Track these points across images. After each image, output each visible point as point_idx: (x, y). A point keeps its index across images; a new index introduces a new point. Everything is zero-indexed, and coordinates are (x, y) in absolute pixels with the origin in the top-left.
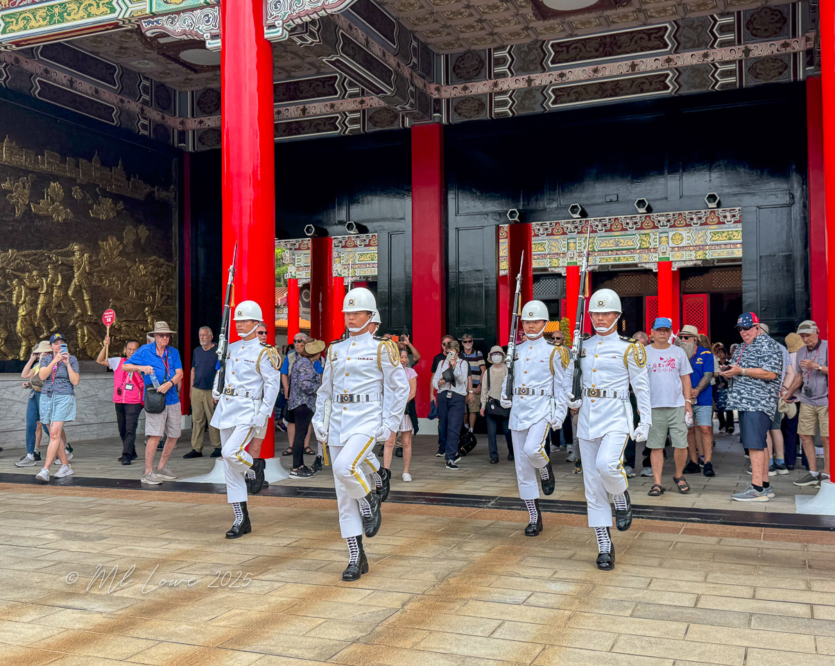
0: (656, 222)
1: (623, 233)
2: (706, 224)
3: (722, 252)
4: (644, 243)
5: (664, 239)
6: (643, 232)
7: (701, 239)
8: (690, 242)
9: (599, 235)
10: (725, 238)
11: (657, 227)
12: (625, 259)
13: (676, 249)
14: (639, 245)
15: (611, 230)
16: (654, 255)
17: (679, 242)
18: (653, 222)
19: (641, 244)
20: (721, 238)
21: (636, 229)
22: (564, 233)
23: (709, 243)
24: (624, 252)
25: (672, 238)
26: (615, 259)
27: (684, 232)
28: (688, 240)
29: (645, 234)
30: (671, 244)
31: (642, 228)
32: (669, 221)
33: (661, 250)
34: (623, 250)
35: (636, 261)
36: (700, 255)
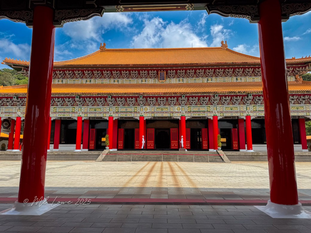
0: (139, 104)
1: (128, 106)
2: (155, 105)
5: (142, 109)
6: (135, 106)
7: (153, 110)
9: (120, 106)
10: (161, 110)
11: (140, 105)
12: (129, 115)
13: (146, 113)
14: (134, 111)
15: (124, 105)
17: (146, 110)
18: (138, 104)
20: (159, 110)
21: (133, 105)
22: (108, 105)
23: (156, 111)
24: (129, 113)
25: (144, 109)
26: (125, 115)
27: (148, 107)
28: (149, 110)
29: (136, 107)
30: (144, 111)
31: (135, 105)
32: (143, 103)
33: (141, 112)
34: (128, 112)
35: (133, 116)
36: (153, 115)
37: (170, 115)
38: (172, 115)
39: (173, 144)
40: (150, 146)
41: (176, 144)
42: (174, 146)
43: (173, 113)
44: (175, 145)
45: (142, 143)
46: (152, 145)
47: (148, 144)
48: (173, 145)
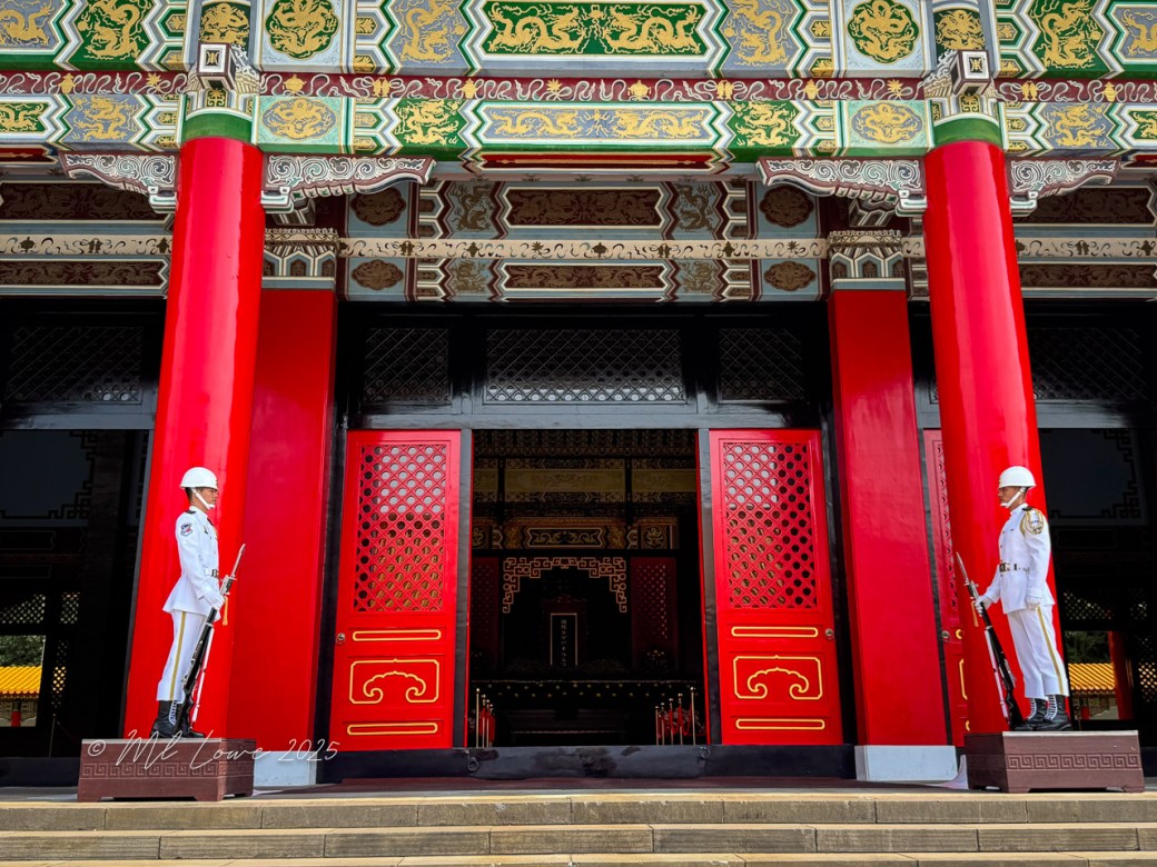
3: (552, 115)
4: (107, 34)
7: (435, 37)
8: (371, 45)
10: (566, 42)
13: (295, 84)
14: (74, 42)
16: (161, 106)
17: (314, 44)
19: (86, 36)
20: (544, 40)
23: (480, 59)
25: (270, 22)
28: (361, 35)
35: (52, 134)
36: (428, 124)
37: (733, 122)
38: (765, 125)
39: (746, 669)
40: (393, 706)
41: (808, 669)
42: (778, 702)
43: (778, 87)
44: (778, 684)
45: (168, 620)
46: (415, 695)
47: (363, 673)
48: (758, 691)
